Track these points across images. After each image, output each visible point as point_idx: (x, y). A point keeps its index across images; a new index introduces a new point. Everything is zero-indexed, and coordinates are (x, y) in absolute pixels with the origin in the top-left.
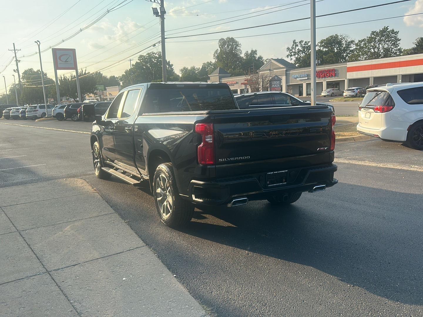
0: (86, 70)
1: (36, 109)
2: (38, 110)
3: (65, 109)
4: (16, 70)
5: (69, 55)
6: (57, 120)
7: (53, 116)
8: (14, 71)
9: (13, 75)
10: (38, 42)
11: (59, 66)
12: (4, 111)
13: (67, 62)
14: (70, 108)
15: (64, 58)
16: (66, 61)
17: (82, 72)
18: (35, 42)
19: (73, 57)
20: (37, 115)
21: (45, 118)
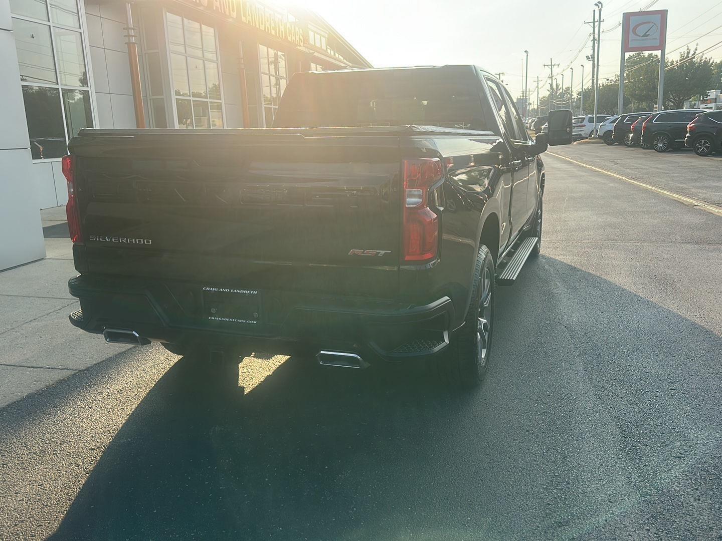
0: (696, 50)
1: (582, 124)
2: (585, 126)
3: (615, 124)
4: (590, 57)
5: (652, 23)
6: (605, 144)
7: (600, 137)
8: (588, 58)
9: (582, 65)
10: (599, 5)
11: (631, 45)
12: (543, 127)
13: (648, 35)
14: (625, 121)
15: (641, 30)
16: (645, 35)
17: (688, 53)
18: (596, 5)
19: (659, 27)
20: (582, 133)
21: (590, 139)
